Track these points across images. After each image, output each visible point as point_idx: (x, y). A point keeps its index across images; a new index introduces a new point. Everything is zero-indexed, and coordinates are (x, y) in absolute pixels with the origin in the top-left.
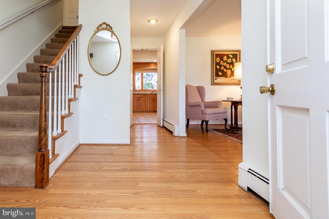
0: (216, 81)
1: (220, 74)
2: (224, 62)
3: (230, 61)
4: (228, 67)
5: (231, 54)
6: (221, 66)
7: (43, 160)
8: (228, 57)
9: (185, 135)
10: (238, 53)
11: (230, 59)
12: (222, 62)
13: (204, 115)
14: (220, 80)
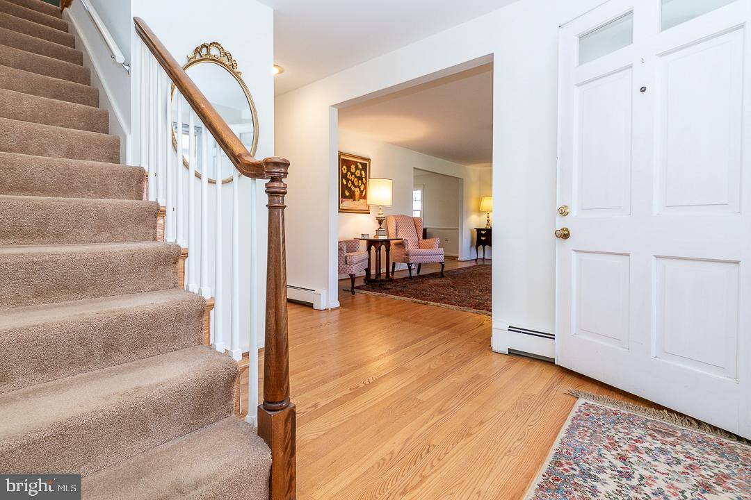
0: (343, 206)
1: (347, 194)
2: (352, 174)
3: (359, 175)
4: (356, 184)
5: (360, 163)
6: (348, 180)
7: (291, 430)
8: (357, 168)
9: (337, 304)
10: (367, 163)
11: (359, 171)
12: (349, 173)
13: (348, 266)
14: (348, 204)
